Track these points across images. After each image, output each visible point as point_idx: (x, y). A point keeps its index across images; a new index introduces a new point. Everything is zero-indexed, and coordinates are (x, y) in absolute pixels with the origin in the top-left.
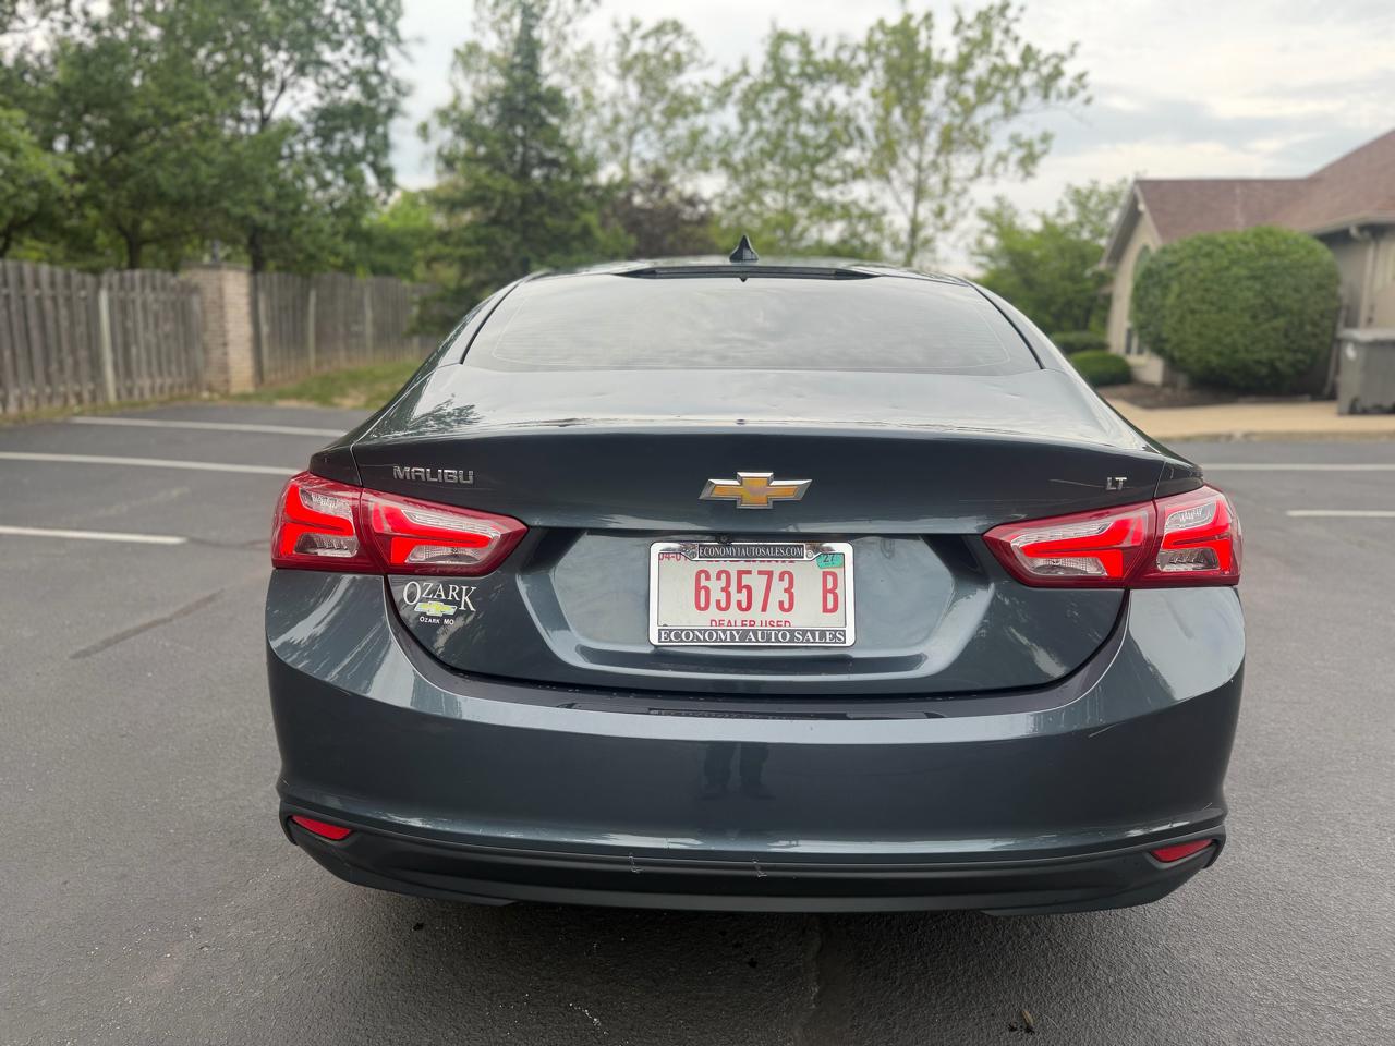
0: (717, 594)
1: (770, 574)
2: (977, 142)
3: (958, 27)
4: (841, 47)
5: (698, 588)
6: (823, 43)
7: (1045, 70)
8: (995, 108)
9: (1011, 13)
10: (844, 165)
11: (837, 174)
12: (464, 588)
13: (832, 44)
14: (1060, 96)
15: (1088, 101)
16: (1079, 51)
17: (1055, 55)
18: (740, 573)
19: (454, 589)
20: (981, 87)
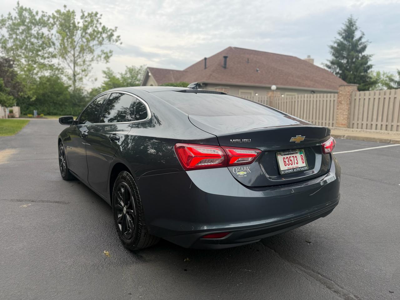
0: (287, 162)
1: (293, 157)
2: (91, 51)
3: (83, 17)
4: (43, 16)
5: (284, 161)
6: (37, 13)
7: (109, 33)
8: (95, 42)
9: (98, 16)
10: (49, 53)
11: (46, 55)
12: (248, 167)
13: (40, 14)
14: (113, 41)
15: (121, 43)
16: (117, 29)
17: (111, 30)
18: (290, 157)
19: (245, 168)
20: (91, 35)
